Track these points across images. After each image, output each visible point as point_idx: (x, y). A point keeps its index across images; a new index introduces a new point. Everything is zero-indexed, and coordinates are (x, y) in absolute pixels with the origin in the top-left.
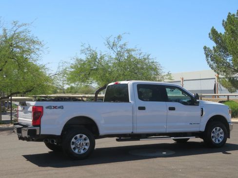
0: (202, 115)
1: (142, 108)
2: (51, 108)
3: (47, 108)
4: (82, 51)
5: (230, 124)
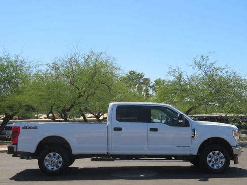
0: (193, 137)
1: (118, 129)
2: (27, 129)
3: (23, 128)
4: (169, 73)
5: (233, 148)
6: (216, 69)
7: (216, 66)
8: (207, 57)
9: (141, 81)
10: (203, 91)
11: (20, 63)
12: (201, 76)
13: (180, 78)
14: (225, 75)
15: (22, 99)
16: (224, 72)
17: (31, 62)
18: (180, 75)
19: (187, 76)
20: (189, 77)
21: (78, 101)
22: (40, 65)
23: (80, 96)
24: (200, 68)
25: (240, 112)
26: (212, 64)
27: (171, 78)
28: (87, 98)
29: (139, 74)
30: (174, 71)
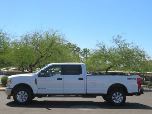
4: (97, 45)
6: (126, 44)
7: (126, 42)
8: (121, 36)
9: (75, 49)
10: (118, 57)
11: (3, 35)
12: (116, 48)
13: (104, 49)
14: (131, 48)
15: (5, 58)
16: (130, 46)
17: (10, 34)
18: (104, 46)
19: (108, 47)
20: (109, 48)
21: (40, 60)
22: (16, 36)
23: (42, 57)
24: (116, 43)
25: (138, 71)
26: (123, 41)
27: (98, 48)
28: (46, 58)
29: (74, 45)
30: (100, 44)
